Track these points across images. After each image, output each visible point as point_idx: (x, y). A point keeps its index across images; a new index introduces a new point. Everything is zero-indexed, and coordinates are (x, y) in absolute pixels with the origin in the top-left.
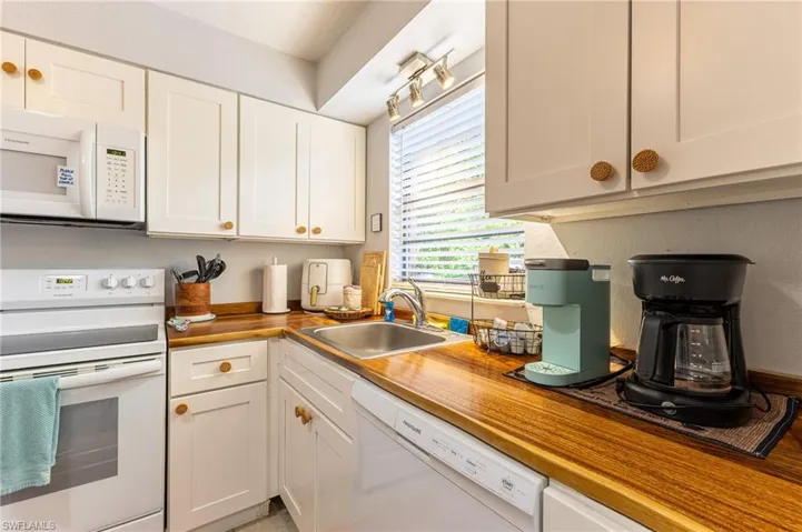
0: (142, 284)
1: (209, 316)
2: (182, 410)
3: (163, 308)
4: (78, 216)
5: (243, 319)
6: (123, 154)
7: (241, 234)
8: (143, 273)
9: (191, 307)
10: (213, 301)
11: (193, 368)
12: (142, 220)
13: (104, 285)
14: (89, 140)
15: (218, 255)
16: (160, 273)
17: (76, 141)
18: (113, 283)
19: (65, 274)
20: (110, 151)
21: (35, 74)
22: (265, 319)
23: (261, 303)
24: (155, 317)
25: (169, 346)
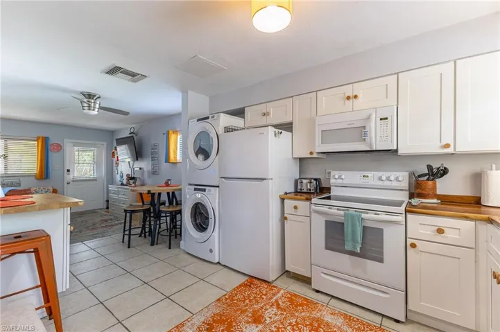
0: (397, 179)
1: (435, 201)
2: (413, 246)
3: (408, 192)
4: (369, 149)
5: (461, 206)
6: (386, 119)
7: (457, 150)
8: (398, 174)
9: (424, 194)
10: (439, 192)
11: (420, 226)
12: (395, 148)
13: (380, 179)
14: (373, 117)
15: (442, 164)
16: (407, 174)
17: (369, 118)
18: (384, 178)
19: (366, 173)
20: (381, 119)
21: (356, 97)
22: (483, 209)
23: (480, 198)
24: (404, 197)
25: (406, 211)
